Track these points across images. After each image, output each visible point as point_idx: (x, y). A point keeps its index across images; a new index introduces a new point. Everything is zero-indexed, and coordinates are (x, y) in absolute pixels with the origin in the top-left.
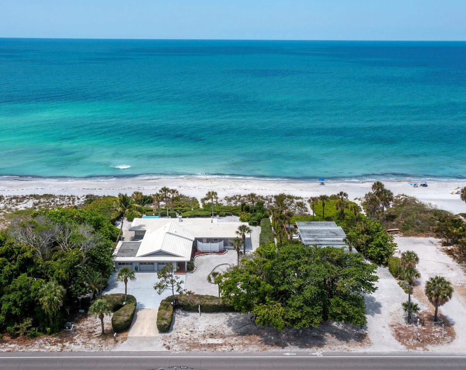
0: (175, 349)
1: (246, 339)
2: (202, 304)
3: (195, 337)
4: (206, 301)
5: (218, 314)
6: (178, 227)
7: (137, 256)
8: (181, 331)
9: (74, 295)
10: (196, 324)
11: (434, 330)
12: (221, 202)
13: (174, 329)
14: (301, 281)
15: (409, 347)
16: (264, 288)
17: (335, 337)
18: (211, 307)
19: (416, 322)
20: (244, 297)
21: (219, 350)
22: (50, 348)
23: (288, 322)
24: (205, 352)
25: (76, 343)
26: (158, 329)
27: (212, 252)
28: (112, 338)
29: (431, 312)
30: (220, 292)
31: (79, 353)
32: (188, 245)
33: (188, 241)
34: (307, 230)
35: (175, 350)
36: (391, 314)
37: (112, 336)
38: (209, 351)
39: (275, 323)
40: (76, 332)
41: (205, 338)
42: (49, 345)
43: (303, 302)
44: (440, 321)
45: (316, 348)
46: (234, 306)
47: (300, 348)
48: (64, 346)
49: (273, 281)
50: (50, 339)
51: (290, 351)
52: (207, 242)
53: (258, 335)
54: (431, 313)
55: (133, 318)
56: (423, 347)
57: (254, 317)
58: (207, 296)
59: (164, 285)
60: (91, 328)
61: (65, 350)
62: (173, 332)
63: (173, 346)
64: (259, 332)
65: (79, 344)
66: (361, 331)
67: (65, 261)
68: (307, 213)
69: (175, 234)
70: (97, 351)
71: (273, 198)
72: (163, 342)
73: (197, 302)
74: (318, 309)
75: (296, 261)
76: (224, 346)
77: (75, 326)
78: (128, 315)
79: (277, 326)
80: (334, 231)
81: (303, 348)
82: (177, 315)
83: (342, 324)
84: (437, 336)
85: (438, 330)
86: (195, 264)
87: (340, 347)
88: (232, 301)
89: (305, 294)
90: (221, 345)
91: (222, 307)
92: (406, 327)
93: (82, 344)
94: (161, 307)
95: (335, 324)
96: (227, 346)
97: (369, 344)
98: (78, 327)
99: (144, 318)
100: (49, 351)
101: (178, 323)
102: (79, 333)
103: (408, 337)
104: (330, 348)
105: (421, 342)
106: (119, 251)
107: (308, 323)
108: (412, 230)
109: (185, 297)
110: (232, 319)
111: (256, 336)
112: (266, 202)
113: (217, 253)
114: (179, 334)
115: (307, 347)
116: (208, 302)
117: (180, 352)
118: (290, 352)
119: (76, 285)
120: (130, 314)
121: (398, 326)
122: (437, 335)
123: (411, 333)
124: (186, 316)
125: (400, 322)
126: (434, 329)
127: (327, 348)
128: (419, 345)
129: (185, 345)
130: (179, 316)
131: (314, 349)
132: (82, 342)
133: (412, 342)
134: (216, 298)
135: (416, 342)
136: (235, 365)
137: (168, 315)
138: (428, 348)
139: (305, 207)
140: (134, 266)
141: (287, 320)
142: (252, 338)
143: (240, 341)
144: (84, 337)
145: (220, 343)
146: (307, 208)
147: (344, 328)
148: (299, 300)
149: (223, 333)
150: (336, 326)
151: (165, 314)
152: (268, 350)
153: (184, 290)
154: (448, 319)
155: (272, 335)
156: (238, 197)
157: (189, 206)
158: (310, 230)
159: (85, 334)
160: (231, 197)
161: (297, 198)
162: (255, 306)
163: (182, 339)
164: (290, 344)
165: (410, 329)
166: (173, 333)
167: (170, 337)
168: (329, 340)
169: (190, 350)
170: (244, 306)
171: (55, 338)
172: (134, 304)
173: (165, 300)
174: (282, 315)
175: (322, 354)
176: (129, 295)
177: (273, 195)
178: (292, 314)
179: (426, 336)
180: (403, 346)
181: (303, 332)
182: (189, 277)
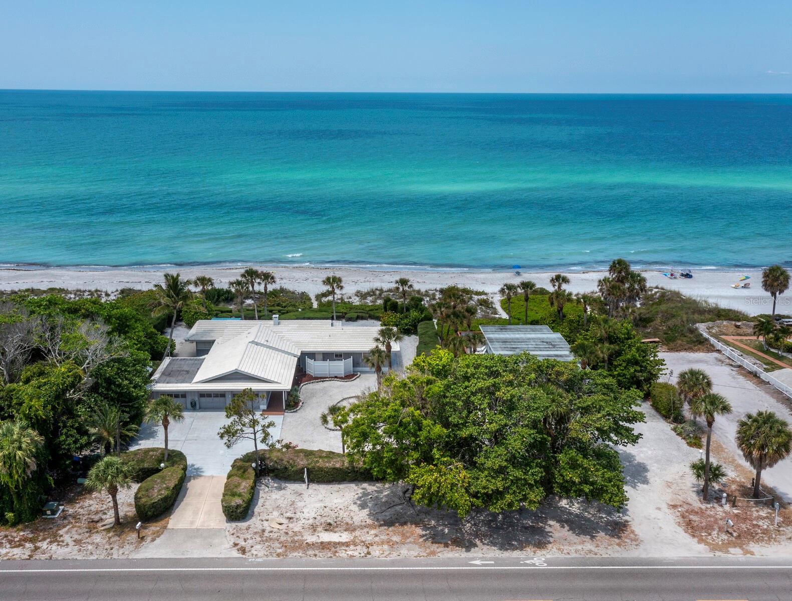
0: (255, 553)
1: (395, 533)
2: (310, 467)
3: (296, 529)
4: (318, 461)
5: (342, 486)
6: (272, 334)
7: (193, 382)
8: (270, 517)
9: (64, 449)
10: (300, 504)
11: (755, 514)
12: (350, 300)
13: (256, 513)
14: (501, 419)
15: (714, 548)
16: (429, 433)
17: (567, 528)
18: (327, 472)
19: (718, 499)
20: (392, 452)
21: (343, 554)
22: (9, 553)
23: (478, 498)
24: (314, 558)
25: (63, 541)
26: (225, 515)
27: (332, 378)
28: (133, 532)
29: (743, 480)
30: (344, 443)
31: (65, 562)
32: (288, 363)
33: (290, 356)
34: (500, 339)
35: (256, 555)
36: (669, 485)
37: (133, 529)
38: (322, 556)
39: (452, 500)
40: (66, 522)
41: (315, 531)
42: (8, 546)
43: (506, 460)
44: (765, 496)
45: (533, 549)
46: (371, 469)
47: (501, 550)
48: (37, 548)
49: (447, 418)
50: (13, 534)
51: (481, 555)
52: (324, 360)
53: (417, 524)
54: (744, 483)
55: (178, 494)
56: (741, 547)
57: (410, 491)
58: (320, 451)
59: (238, 430)
60: (97, 513)
61: (38, 556)
62: (254, 519)
63: (252, 547)
64: (421, 520)
65: (67, 545)
66: (616, 517)
67: (45, 384)
68: (497, 316)
69: (265, 344)
70: (102, 557)
71: (437, 293)
72: (233, 540)
73: (302, 463)
74: (536, 473)
75: (491, 381)
76: (352, 547)
77: (66, 509)
78: (167, 488)
79: (457, 507)
80: (548, 340)
81: (507, 550)
82: (263, 487)
83: (578, 503)
84: (765, 527)
85: (763, 514)
86: (302, 397)
87: (580, 547)
88: (367, 460)
89: (510, 444)
90: (347, 544)
91: (349, 473)
92: (701, 508)
93: (73, 543)
94: (233, 473)
95: (564, 503)
96: (359, 547)
97: (634, 543)
98: (71, 511)
99: (200, 494)
100: (5, 558)
101: (264, 502)
102: (72, 522)
103: (709, 528)
104: (559, 549)
105: (736, 538)
106: (163, 374)
107: (517, 501)
108: (682, 341)
109: (279, 454)
110: (368, 494)
111: (413, 526)
112: (426, 299)
113: (341, 378)
114: (265, 523)
115: (515, 548)
116: (321, 463)
117: (265, 558)
118: (482, 559)
119: (68, 431)
120: (172, 485)
121: (686, 507)
122: (764, 524)
123: (712, 519)
124: (280, 489)
125: (689, 499)
126: (755, 512)
127: (554, 549)
128: (734, 543)
129: (277, 545)
130: (267, 489)
131: (529, 551)
132: (74, 541)
133: (718, 538)
134: (338, 455)
135: (726, 537)
136: (374, 585)
137: (245, 487)
138: (752, 550)
139: (492, 307)
140: (189, 400)
141: (475, 495)
142: (407, 531)
143: (384, 537)
144: (80, 531)
145: (344, 541)
146: (495, 309)
147: (583, 510)
148: (499, 455)
149: (350, 522)
150: (567, 506)
151: (239, 484)
152: (439, 554)
153: (278, 441)
154: (778, 492)
155: (445, 526)
156: (378, 292)
157: (294, 306)
158: (506, 339)
159: (84, 523)
160: (366, 291)
161: (478, 293)
162: (413, 468)
163: (271, 534)
164: (482, 542)
165: (709, 512)
166: (254, 523)
167: (247, 529)
168: (556, 535)
169: (284, 555)
170: (391, 468)
171: (22, 534)
172: (182, 466)
173: (241, 460)
174: (466, 485)
175: (545, 562)
176: (173, 451)
177: (438, 289)
178: (485, 483)
179: (744, 526)
180: (702, 547)
181: (504, 518)
182: (288, 420)
